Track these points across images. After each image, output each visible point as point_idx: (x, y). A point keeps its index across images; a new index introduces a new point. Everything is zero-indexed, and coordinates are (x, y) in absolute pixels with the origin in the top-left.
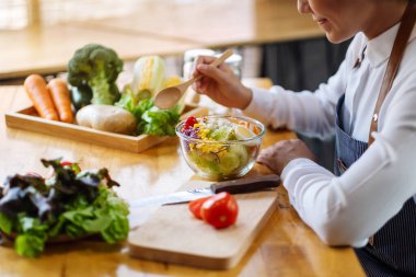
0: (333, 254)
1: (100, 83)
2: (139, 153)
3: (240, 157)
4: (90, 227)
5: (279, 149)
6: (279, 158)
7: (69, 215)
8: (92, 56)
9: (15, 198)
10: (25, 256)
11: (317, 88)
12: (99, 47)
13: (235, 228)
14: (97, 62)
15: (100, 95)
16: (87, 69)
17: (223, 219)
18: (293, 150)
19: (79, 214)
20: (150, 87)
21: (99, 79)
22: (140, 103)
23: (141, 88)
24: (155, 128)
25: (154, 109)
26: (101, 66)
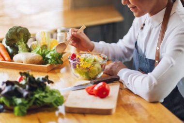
0: (153, 105)
1: (22, 43)
2: (48, 72)
3: (99, 69)
4: (47, 100)
5: (113, 66)
6: (114, 69)
7: (37, 96)
8: (18, 31)
9: (10, 90)
10: (18, 116)
11: (118, 41)
12: (20, 27)
13: (109, 97)
14: (20, 34)
15: (23, 49)
16: (15, 37)
17: (104, 93)
18: (119, 66)
19: (40, 95)
20: (47, 44)
21: (21, 41)
22: (43, 51)
23: (42, 44)
24: (53, 61)
25: (52, 53)
26: (22, 35)
